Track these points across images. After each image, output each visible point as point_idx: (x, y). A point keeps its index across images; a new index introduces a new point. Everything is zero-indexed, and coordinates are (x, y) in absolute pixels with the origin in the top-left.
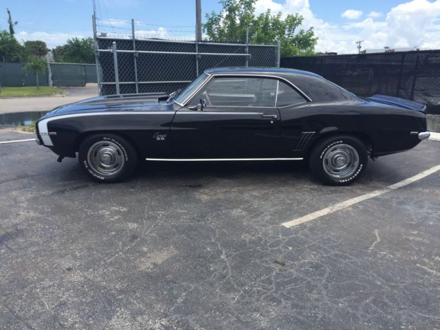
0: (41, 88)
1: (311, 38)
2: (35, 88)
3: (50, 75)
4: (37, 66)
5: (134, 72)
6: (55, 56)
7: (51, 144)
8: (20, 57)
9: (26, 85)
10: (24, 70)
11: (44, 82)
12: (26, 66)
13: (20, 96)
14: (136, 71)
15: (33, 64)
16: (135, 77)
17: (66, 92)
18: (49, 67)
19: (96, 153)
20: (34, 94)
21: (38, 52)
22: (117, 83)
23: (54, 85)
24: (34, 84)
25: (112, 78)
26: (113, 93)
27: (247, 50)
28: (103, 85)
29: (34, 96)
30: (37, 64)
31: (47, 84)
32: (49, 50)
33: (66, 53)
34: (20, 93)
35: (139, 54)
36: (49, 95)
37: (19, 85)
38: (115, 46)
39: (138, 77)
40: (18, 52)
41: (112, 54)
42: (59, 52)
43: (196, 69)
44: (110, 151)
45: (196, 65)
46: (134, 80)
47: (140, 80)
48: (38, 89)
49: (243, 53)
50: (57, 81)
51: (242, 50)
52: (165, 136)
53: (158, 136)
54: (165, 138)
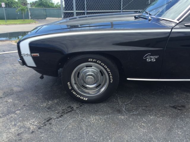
0: (25, 20)
2: (23, 20)
3: (30, 14)
4: (23, 9)
5: (84, 4)
6: (31, 6)
7: (34, 65)
8: (16, 6)
9: (18, 19)
10: (17, 12)
11: (27, 17)
12: (18, 9)
13: (15, 24)
14: (85, 3)
15: (21, 8)
16: (84, 8)
17: (37, 22)
18: (29, 10)
19: (79, 73)
20: (22, 23)
21: (24, 5)
22: (75, 11)
23: (31, 19)
24: (22, 18)
25: (70, 8)
26: (72, 16)
28: (65, 13)
29: (22, 24)
30: (23, 8)
31: (28, 18)
32: (29, 4)
33: (36, 4)
34: (16, 22)
36: (29, 23)
37: (15, 19)
39: (87, 8)
40: (15, 4)
42: (33, 4)
44: (93, 72)
46: (84, 10)
48: (24, 21)
50: (32, 17)
52: (156, 57)
53: (148, 57)
54: (156, 59)
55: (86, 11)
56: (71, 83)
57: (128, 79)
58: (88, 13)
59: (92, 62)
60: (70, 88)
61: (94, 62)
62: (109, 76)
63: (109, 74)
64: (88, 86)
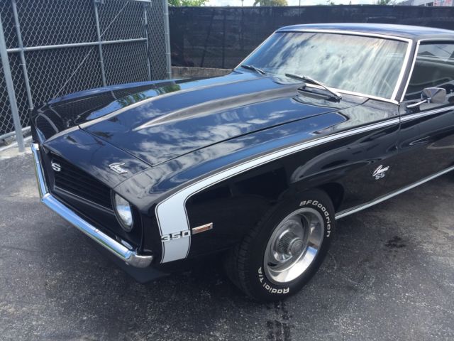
39: (22, 39)
46: (19, 47)
47: (25, 44)
52: (386, 169)
53: (378, 172)
55: (22, 49)
56: (263, 269)
58: (26, 52)
59: (305, 206)
60: (261, 280)
61: (308, 206)
62: (326, 225)
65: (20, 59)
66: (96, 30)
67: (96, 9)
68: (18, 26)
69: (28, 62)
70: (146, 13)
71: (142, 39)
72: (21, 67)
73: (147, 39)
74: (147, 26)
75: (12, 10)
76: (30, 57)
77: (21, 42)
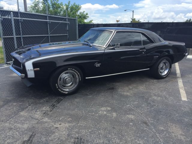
1: (87, 16)
7: (34, 77)
22: (15, 36)
27: (67, 20)
35: (24, 20)
38: (12, 15)
41: (11, 19)
43: (48, 29)
45: (48, 27)
47: (23, 35)
49: (66, 21)
51: (65, 20)
52: (100, 64)
53: (97, 64)
54: (100, 65)
55: (22, 36)
56: (58, 85)
57: (86, 78)
58: (23, 37)
59: (70, 70)
60: (57, 88)
61: (71, 70)
62: (79, 77)
63: (79, 76)
64: (66, 85)
65: (21, 39)
66: (48, 31)
67: (48, 25)
68: (21, 29)
69: (23, 40)
70: (68, 26)
71: (66, 34)
72: (21, 41)
73: (68, 34)
74: (68, 30)
75: (19, 25)
76: (24, 38)
77: (21, 34)
